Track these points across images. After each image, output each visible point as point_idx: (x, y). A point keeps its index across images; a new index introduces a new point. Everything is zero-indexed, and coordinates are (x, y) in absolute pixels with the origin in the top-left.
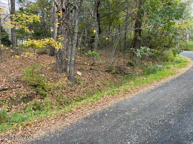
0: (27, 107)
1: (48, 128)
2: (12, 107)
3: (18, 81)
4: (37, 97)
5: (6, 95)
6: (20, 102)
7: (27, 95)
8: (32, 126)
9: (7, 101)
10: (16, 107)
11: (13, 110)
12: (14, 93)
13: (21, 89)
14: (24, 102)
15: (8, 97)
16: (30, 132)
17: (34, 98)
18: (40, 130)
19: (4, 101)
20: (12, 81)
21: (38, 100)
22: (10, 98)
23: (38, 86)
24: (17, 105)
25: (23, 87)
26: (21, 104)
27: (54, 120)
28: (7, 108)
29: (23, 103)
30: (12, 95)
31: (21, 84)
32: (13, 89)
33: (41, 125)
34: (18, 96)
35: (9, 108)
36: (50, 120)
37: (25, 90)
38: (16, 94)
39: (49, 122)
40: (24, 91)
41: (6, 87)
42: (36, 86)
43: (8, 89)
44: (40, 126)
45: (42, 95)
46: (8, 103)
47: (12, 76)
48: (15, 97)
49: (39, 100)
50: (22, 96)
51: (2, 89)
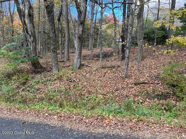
0: (159, 104)
1: (157, 133)
2: (146, 100)
3: (158, 77)
4: (172, 97)
5: (144, 88)
6: (154, 98)
7: (162, 93)
8: (145, 124)
9: (143, 93)
10: (149, 101)
11: (146, 103)
12: (151, 88)
13: (158, 86)
14: (158, 99)
15: (145, 90)
16: (140, 128)
17: (169, 98)
18: (148, 132)
19: (141, 93)
20: (153, 77)
21: (172, 101)
22: (147, 91)
23: (177, 87)
24: (151, 100)
25: (160, 84)
26: (155, 100)
27: (168, 129)
28: (142, 99)
29: (156, 99)
30: (149, 89)
31: (160, 81)
32: (151, 84)
33: (153, 127)
34: (154, 91)
35: (143, 99)
36: (165, 126)
37: (162, 87)
38: (152, 89)
39: (162, 128)
40: (161, 89)
41: (146, 82)
42: (174, 86)
43: (147, 83)
44: (151, 127)
45: (179, 97)
46: (144, 95)
47: (155, 72)
48: (151, 91)
49: (174, 102)
50: (158, 92)
51: (143, 82)
